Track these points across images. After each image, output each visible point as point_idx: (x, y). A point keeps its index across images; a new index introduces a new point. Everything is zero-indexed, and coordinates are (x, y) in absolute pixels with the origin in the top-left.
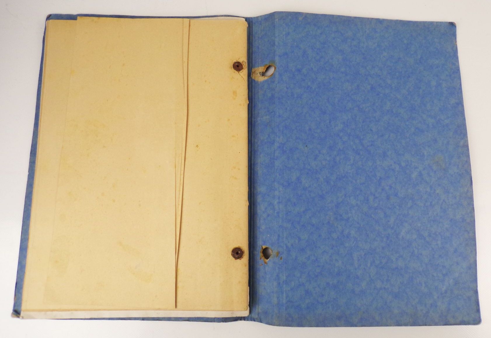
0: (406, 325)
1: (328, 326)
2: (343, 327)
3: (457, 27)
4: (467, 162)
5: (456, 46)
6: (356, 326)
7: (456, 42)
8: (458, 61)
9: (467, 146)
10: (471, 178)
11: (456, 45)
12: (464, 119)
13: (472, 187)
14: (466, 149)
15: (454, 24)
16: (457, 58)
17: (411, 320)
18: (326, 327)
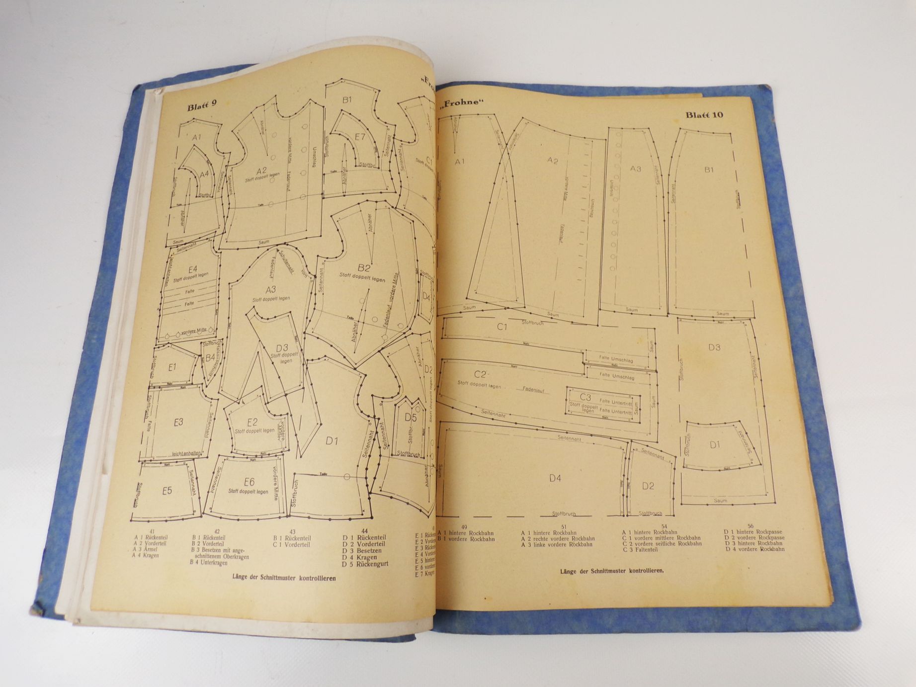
0: (707, 630)
1: (556, 633)
2: (586, 633)
3: (773, 92)
4: (802, 325)
5: (773, 125)
6: (609, 631)
7: (773, 118)
8: (779, 150)
9: (802, 298)
10: (813, 353)
11: (775, 124)
12: (794, 251)
13: (816, 369)
14: (800, 302)
15: (767, 87)
16: (777, 145)
17: (716, 621)
18: (554, 634)
